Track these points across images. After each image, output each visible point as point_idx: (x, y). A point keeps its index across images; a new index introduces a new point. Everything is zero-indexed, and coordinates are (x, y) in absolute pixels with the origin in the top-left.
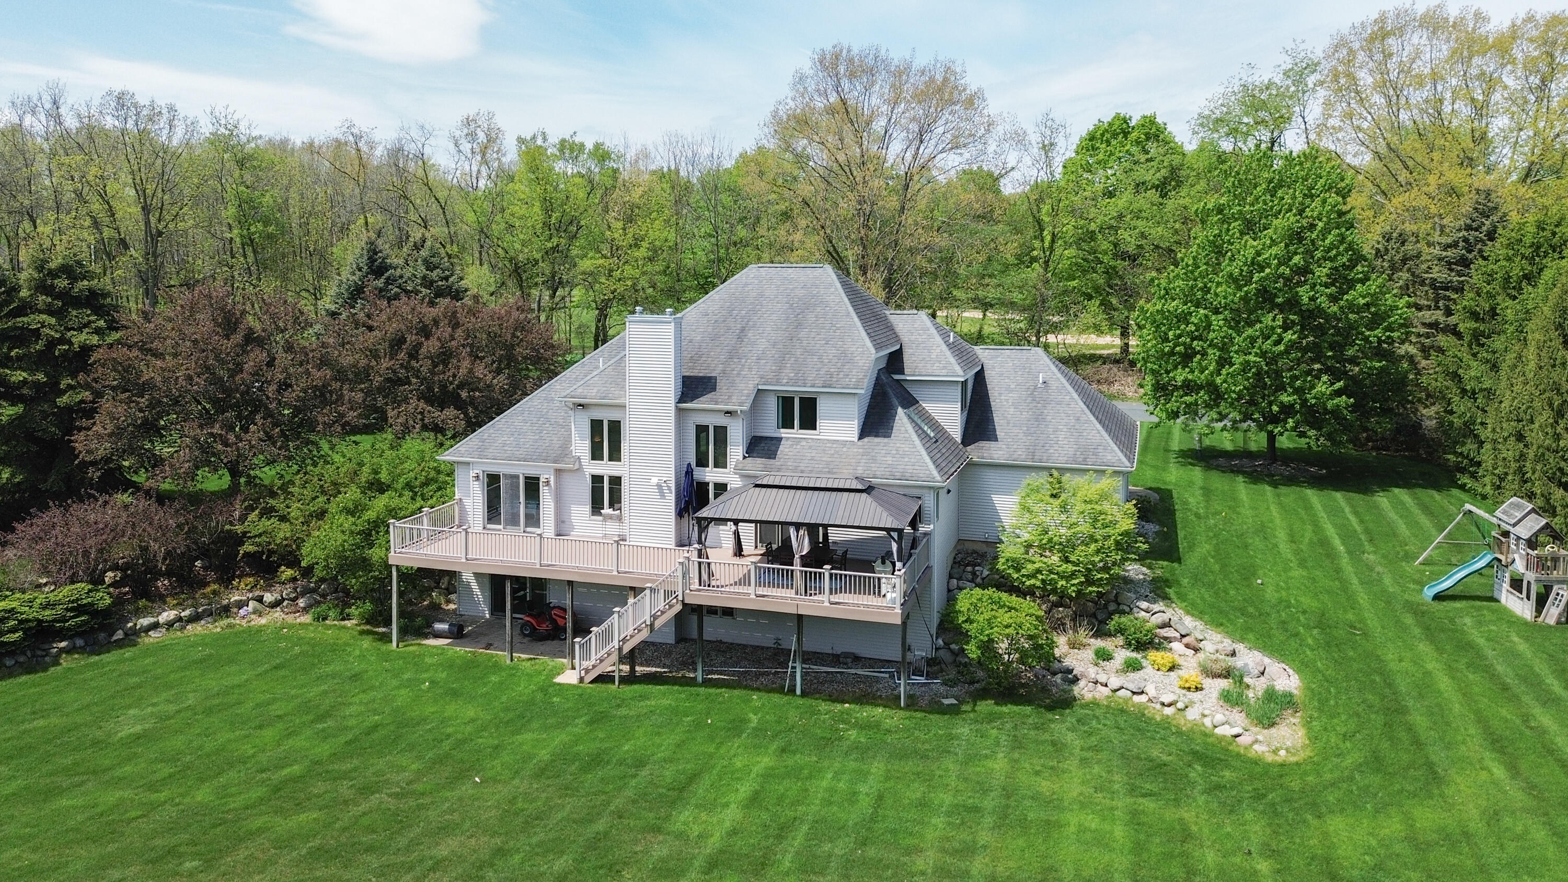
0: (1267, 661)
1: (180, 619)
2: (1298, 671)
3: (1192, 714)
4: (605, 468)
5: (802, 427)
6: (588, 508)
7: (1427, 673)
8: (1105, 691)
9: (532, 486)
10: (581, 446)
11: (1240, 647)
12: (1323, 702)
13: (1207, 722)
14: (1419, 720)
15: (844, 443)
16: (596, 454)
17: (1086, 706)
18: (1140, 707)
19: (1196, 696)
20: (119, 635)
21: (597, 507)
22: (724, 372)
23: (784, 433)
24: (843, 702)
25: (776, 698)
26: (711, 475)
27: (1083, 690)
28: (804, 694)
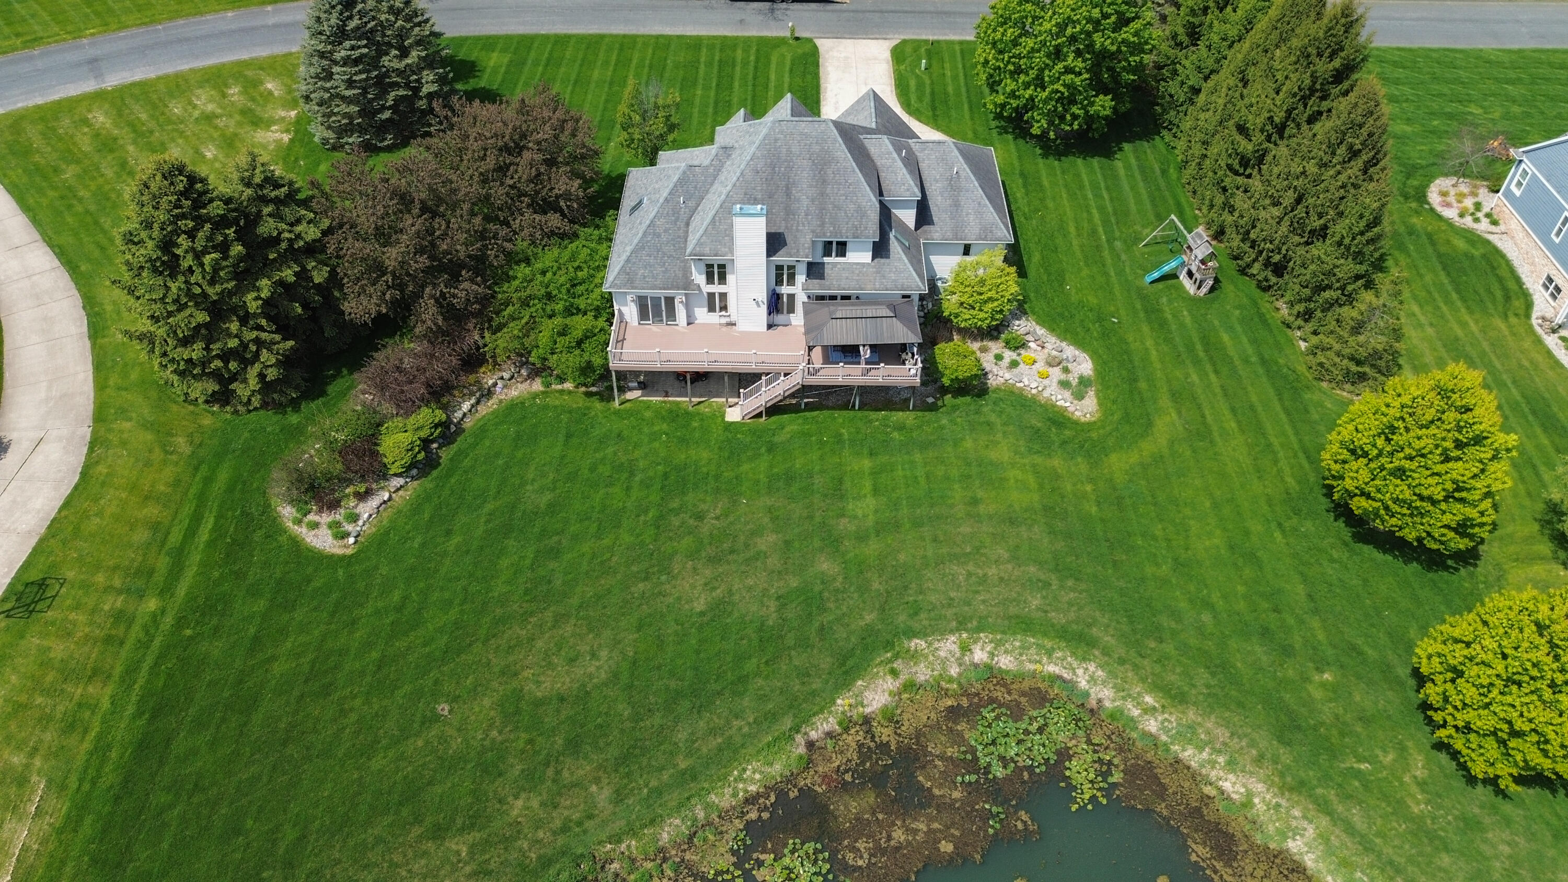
0: (1077, 353)
1: (473, 406)
2: (1091, 358)
3: (1046, 394)
4: (716, 288)
5: (837, 256)
6: (706, 309)
7: (1147, 349)
8: (1002, 380)
9: (670, 301)
10: (699, 278)
11: (1064, 344)
12: (1103, 379)
13: (1053, 398)
14: (1143, 385)
15: (863, 265)
16: (710, 279)
17: (995, 391)
18: (1021, 389)
19: (1046, 382)
20: (453, 428)
21: (712, 309)
22: (787, 227)
23: (826, 260)
24: (881, 410)
25: (845, 413)
26: (785, 290)
27: (992, 382)
28: (860, 409)
